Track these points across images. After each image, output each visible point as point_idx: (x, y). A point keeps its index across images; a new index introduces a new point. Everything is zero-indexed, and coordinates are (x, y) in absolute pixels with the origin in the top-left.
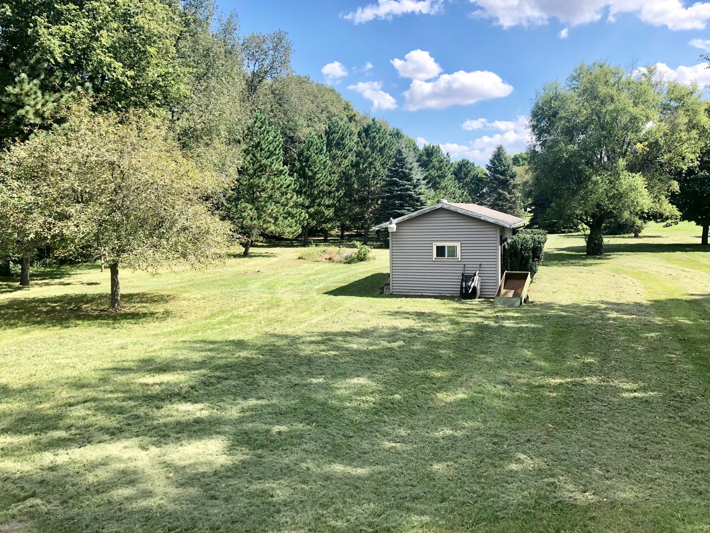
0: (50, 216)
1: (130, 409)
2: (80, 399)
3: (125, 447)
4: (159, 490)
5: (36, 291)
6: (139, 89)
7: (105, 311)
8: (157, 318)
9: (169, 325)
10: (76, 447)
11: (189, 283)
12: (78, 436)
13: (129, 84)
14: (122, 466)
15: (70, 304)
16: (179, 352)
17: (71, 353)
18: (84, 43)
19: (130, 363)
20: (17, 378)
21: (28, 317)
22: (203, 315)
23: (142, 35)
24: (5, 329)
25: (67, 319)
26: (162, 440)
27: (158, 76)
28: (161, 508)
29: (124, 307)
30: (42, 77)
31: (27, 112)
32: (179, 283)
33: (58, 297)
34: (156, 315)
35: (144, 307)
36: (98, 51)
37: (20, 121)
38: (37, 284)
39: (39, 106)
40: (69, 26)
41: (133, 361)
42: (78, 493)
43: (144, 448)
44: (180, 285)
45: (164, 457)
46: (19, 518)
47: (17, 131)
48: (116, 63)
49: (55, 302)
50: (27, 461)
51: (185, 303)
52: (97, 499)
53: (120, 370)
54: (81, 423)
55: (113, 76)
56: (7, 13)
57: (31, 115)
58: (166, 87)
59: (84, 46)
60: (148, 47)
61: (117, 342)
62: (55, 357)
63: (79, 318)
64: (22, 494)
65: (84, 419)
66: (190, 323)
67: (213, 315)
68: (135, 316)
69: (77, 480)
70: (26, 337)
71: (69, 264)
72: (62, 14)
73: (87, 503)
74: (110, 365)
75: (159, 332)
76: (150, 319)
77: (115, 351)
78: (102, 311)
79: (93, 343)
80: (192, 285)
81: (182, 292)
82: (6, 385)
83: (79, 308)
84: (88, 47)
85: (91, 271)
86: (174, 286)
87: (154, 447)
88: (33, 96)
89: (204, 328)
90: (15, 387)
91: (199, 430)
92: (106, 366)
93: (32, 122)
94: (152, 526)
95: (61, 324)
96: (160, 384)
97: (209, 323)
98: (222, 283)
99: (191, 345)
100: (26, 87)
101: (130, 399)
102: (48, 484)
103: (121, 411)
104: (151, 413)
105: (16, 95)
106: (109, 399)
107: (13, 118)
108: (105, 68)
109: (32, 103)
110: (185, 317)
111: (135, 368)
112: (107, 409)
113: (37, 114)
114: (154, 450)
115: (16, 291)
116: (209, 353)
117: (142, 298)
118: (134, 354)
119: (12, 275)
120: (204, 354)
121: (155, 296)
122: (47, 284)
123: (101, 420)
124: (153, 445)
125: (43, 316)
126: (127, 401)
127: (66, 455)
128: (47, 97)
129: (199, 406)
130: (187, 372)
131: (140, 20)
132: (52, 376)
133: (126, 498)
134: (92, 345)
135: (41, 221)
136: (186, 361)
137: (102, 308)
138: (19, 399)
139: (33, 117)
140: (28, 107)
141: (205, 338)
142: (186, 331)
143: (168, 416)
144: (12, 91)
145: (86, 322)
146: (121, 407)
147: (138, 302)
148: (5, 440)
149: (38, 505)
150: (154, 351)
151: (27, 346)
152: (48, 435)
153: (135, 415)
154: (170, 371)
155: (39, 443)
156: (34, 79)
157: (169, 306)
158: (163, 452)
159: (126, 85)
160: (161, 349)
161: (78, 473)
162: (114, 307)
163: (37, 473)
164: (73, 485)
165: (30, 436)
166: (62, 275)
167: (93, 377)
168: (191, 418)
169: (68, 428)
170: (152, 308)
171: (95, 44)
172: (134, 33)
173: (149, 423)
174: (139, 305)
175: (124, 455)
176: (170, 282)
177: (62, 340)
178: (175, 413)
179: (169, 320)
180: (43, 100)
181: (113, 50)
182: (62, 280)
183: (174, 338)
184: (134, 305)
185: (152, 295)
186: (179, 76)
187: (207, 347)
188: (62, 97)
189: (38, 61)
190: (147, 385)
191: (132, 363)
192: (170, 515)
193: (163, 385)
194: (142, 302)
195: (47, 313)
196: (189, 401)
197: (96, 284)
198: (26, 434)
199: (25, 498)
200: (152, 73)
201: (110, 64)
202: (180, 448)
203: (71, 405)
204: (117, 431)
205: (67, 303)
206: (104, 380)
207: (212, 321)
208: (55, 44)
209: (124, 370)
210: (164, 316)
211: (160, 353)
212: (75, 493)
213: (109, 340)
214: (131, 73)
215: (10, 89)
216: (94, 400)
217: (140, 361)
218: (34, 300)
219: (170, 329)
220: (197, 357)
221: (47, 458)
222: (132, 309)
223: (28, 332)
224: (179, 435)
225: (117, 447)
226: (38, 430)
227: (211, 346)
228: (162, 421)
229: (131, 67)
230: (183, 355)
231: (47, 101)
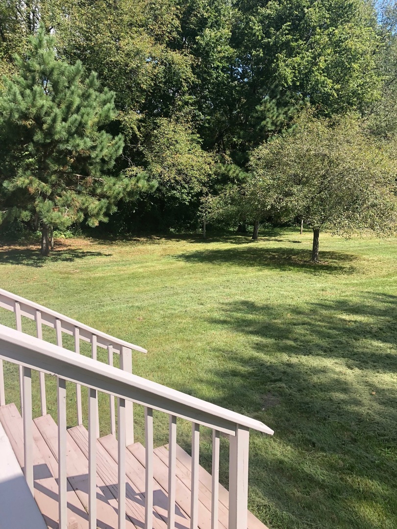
0: (280, 194)
1: (335, 336)
2: (300, 321)
3: (336, 363)
4: (366, 402)
5: (262, 244)
6: (341, 98)
7: (307, 262)
8: (345, 271)
9: (355, 279)
10: (302, 354)
11: (366, 248)
12: (302, 347)
13: (335, 95)
14: (336, 376)
15: (284, 254)
16: (365, 300)
17: (289, 288)
18: (306, 68)
19: (330, 302)
20: (259, 299)
21: (259, 260)
22: (381, 274)
23: (349, 55)
24: (248, 267)
25: (283, 264)
26: (362, 364)
27: (357, 86)
28: (369, 416)
29: (320, 261)
30: (278, 97)
31: (267, 123)
32: (358, 247)
33: (276, 249)
34: (344, 270)
35: (334, 262)
36: (316, 73)
37: (263, 128)
38: (262, 239)
39: (274, 118)
40: (297, 57)
41: (333, 301)
42: (308, 386)
43: (350, 367)
44: (359, 248)
45: (366, 378)
46: (273, 393)
47: (260, 136)
48: (328, 80)
49: (274, 252)
50: (272, 355)
51: (366, 263)
52: (321, 394)
53: (323, 305)
54: (303, 338)
55: (325, 90)
56: (261, 55)
57: (269, 125)
58: (363, 94)
59: (306, 71)
60: (353, 64)
61: (319, 285)
62: (280, 289)
63: (291, 265)
64: (273, 378)
65: (305, 336)
66: (372, 279)
67: (389, 275)
68: (329, 269)
69: (306, 377)
70: (260, 273)
71: (279, 227)
72: (294, 49)
73: (316, 396)
74: (316, 301)
75: (348, 282)
76: (340, 272)
77: (318, 292)
78: (305, 261)
79: (302, 283)
80: (369, 250)
81: (362, 254)
82: (253, 303)
83: (290, 258)
84: (309, 72)
85: (293, 233)
86: (355, 249)
87: (357, 368)
88: (272, 111)
89: (383, 284)
90: (259, 305)
91: (391, 364)
92: (313, 301)
93: (269, 129)
94: (365, 427)
95: (280, 268)
96: (355, 322)
97: (387, 280)
98: (393, 250)
99: (375, 296)
100: (268, 105)
101: (334, 328)
102: (288, 375)
103: (329, 336)
104: (350, 342)
105: (261, 111)
106: (319, 326)
107: (259, 127)
108: (319, 86)
109: (271, 116)
110: (366, 273)
111: (334, 306)
112: (319, 333)
113: (273, 123)
114: (357, 371)
115: (250, 242)
116: (390, 304)
117: (332, 255)
118: (332, 296)
119: (247, 232)
120: (386, 304)
121: (342, 255)
122: (268, 240)
123: (316, 339)
124: (356, 366)
125: (268, 260)
126: (332, 330)
127: (296, 358)
128: (280, 111)
129: (389, 345)
130: (375, 317)
131: (350, 43)
132: (280, 302)
133: (342, 400)
134: (302, 285)
135: (275, 197)
136: (372, 307)
137: (305, 259)
138: (262, 313)
139: (270, 126)
140: (268, 119)
141: (386, 292)
142: (369, 285)
143: (364, 347)
144: (259, 109)
145: (296, 269)
146: (329, 333)
147: (330, 258)
148: (257, 339)
149: (284, 387)
150: (347, 296)
151: (262, 280)
152: (283, 341)
153: (340, 341)
154: (361, 314)
155: (278, 346)
156: (273, 99)
157: (353, 264)
158: (365, 373)
159: (333, 96)
160: (351, 296)
161: (306, 373)
162: (313, 260)
163: (280, 366)
164: (304, 380)
165: (272, 340)
166: (276, 234)
167: (306, 308)
168: (384, 353)
169: (295, 340)
170: (340, 264)
171: (314, 69)
172: (343, 55)
173: (351, 349)
174: (331, 260)
175: (337, 369)
176: (351, 245)
177: (282, 279)
178: (370, 347)
179: (355, 274)
180: (277, 114)
181: (326, 71)
182: (276, 238)
183: (360, 289)
184: (327, 260)
185: (339, 254)
186: (375, 83)
187: (387, 299)
188: (289, 110)
189: (276, 86)
190: (345, 320)
191: (332, 303)
192: (378, 423)
193: (357, 323)
194: (332, 258)
195: (270, 259)
196: (379, 339)
197: (299, 242)
198: (270, 337)
199: (275, 381)
200: (353, 85)
201: (324, 82)
202: (377, 374)
203: (295, 324)
204: (328, 350)
205: (281, 254)
206: (313, 311)
207: (389, 279)
208: (288, 73)
209: (326, 306)
210: (351, 271)
211: (351, 298)
212: (306, 386)
213: (312, 283)
214: (338, 86)
215: (258, 108)
216: (309, 324)
217: (337, 302)
218: (262, 250)
219: (356, 281)
220: (381, 306)
221: (285, 357)
222: (326, 263)
223: (260, 270)
224: (375, 364)
225: (331, 362)
226: (276, 336)
227: (391, 299)
228: (360, 350)
229: (337, 82)
230: (369, 302)
231: (280, 114)
